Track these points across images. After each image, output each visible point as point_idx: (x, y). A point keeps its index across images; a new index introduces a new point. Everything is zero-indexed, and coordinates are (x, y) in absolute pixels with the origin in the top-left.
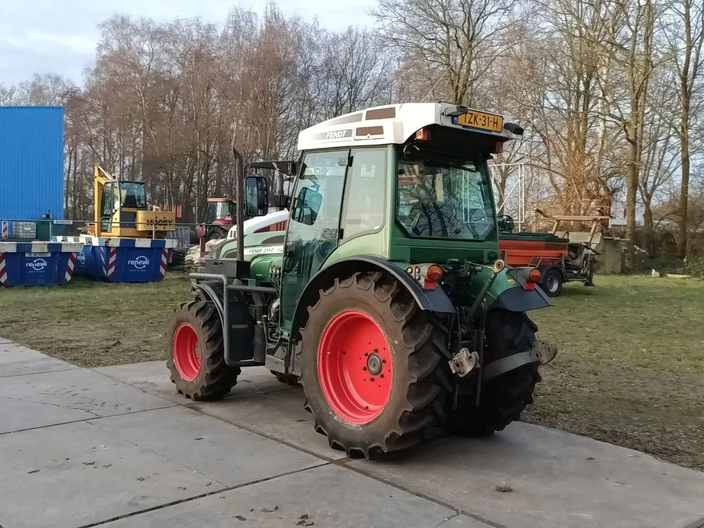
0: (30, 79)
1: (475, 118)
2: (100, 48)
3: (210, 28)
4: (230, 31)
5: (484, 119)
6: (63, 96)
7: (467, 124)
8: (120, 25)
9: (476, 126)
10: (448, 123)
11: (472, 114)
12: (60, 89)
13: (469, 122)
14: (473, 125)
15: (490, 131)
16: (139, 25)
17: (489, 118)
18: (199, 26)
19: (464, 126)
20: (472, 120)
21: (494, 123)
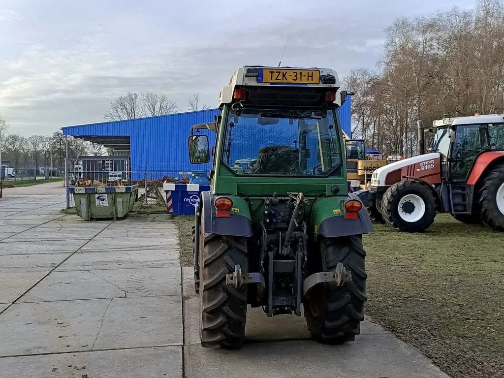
0: (349, 74)
1: (284, 76)
2: (387, 46)
3: (466, 15)
4: (482, 14)
5: (295, 74)
6: (368, 83)
7: (274, 81)
8: (402, 26)
9: (285, 81)
10: (253, 83)
11: (280, 73)
12: (367, 78)
13: (277, 79)
14: (281, 81)
15: (306, 84)
16: (415, 24)
17: (301, 73)
18: (457, 15)
19: (271, 83)
20: (281, 77)
21: (308, 76)
